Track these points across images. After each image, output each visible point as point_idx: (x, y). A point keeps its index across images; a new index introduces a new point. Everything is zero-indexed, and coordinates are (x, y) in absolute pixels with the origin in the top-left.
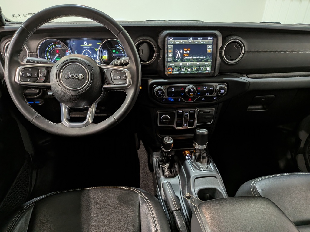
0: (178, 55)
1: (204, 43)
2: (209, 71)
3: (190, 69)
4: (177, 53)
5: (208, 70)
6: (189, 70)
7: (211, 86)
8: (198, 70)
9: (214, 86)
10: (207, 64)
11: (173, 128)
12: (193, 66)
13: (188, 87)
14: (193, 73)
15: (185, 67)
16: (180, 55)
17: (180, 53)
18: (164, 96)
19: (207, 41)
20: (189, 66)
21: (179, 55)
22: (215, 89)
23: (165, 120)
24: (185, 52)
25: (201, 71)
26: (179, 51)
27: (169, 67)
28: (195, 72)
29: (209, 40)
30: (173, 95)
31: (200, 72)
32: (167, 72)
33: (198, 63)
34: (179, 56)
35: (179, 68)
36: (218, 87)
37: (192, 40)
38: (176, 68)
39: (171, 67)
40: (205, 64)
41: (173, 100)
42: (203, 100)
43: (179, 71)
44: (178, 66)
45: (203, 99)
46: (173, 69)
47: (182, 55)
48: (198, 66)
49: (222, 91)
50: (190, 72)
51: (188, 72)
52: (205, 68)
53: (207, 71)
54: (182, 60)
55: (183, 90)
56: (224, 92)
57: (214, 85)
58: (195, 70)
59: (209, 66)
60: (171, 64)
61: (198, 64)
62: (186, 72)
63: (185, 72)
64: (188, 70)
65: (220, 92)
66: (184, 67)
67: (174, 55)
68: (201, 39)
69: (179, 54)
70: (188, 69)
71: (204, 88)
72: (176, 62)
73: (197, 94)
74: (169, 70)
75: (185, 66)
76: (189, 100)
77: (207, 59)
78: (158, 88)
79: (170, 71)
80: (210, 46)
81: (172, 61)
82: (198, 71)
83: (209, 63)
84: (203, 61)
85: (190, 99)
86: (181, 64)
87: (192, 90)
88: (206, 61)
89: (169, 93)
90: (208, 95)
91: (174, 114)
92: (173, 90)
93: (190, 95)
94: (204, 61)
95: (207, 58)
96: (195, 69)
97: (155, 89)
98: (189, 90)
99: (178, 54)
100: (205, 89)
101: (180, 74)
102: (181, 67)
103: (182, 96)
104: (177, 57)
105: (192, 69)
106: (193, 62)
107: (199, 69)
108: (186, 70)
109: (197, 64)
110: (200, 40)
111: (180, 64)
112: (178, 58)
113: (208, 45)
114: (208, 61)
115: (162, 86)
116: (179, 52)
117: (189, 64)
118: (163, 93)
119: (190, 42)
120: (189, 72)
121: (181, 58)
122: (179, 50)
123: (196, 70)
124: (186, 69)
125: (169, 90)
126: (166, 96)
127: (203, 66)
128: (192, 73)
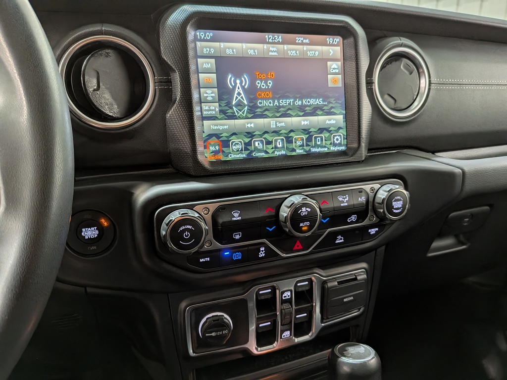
0: (236, 95)
1: (317, 53)
2: (340, 145)
3: (283, 139)
4: (234, 87)
5: (338, 142)
6: (280, 146)
7: (361, 191)
8: (307, 145)
9: (368, 191)
10: (333, 122)
11: (247, 352)
12: (292, 131)
13: (287, 202)
14: (294, 154)
15: (266, 136)
16: (243, 95)
17: (243, 87)
18: (203, 245)
19: (325, 48)
20: (276, 132)
21: (239, 95)
22: (371, 199)
23: (213, 334)
24: (260, 84)
25: (318, 146)
26: (238, 81)
27: (210, 136)
28: (300, 151)
29: (330, 45)
30: (238, 237)
31: (313, 150)
32: (203, 153)
33: (305, 121)
34: (239, 98)
35: (247, 140)
36: (381, 191)
37: (279, 43)
38: (237, 141)
39: (218, 136)
40: (328, 122)
41: (238, 256)
42: (340, 240)
43: (246, 149)
44: (241, 133)
45: (339, 237)
46: (226, 144)
47: (252, 93)
48: (304, 130)
49: (397, 204)
50: (283, 152)
51: (277, 153)
52: (327, 135)
53: (335, 145)
54: (254, 112)
55: (273, 213)
56: (404, 206)
57: (367, 187)
58: (299, 143)
59: (340, 128)
60: (216, 127)
61: (306, 123)
62: (270, 151)
63: (267, 152)
64: (276, 147)
65: (390, 208)
66: (261, 136)
67: (224, 94)
68: (307, 41)
69: (241, 92)
70: (276, 141)
71: (340, 199)
72: (233, 117)
73: (321, 223)
74: (212, 148)
75: (266, 132)
76: (296, 248)
77: (332, 108)
78: (175, 216)
79: (215, 153)
80: (334, 66)
81: (218, 116)
82: (307, 148)
83: (338, 119)
84: (320, 112)
85: (298, 243)
86: (251, 124)
87: (304, 211)
88: (329, 113)
89: (222, 232)
90: (352, 223)
91: (244, 302)
92: (236, 216)
93: (299, 230)
94: (321, 115)
95: (331, 105)
96: (299, 139)
97: (166, 220)
98: (296, 210)
99: (236, 92)
100: (343, 202)
101: (249, 159)
102: (250, 134)
103: (268, 236)
104: (234, 103)
105: (289, 140)
106: (290, 116)
107: (309, 139)
108: (270, 146)
109: (303, 123)
110: (302, 44)
111: (249, 125)
112: (240, 104)
113: (329, 63)
114: (334, 114)
115: (191, 208)
116: (238, 85)
117: (279, 125)
118: (197, 233)
119: (271, 49)
120: (280, 153)
121: (249, 106)
122: (238, 75)
123: (303, 145)
124: (269, 143)
125: (220, 221)
126: (209, 243)
127: (321, 130)
128: (289, 154)
